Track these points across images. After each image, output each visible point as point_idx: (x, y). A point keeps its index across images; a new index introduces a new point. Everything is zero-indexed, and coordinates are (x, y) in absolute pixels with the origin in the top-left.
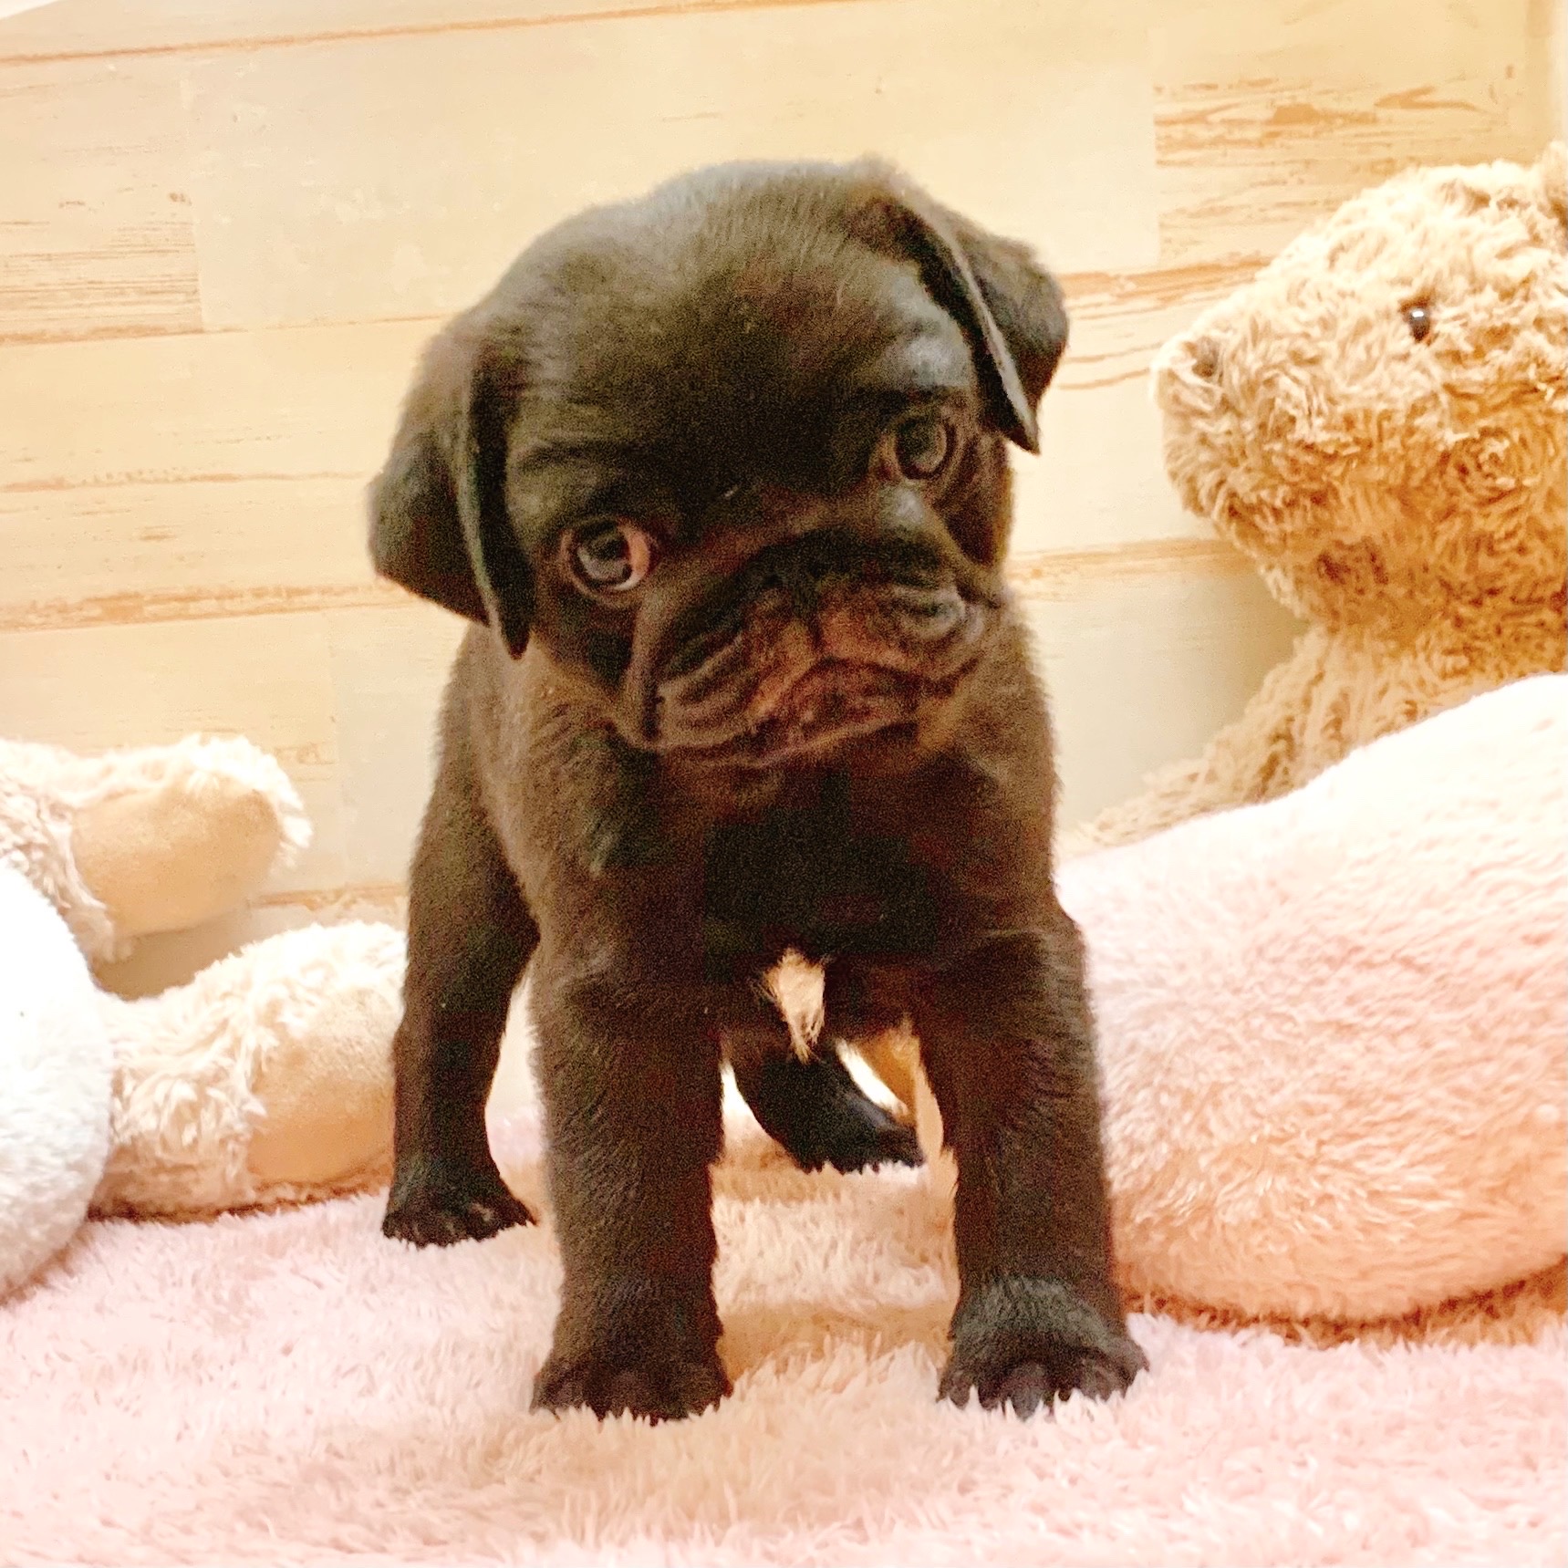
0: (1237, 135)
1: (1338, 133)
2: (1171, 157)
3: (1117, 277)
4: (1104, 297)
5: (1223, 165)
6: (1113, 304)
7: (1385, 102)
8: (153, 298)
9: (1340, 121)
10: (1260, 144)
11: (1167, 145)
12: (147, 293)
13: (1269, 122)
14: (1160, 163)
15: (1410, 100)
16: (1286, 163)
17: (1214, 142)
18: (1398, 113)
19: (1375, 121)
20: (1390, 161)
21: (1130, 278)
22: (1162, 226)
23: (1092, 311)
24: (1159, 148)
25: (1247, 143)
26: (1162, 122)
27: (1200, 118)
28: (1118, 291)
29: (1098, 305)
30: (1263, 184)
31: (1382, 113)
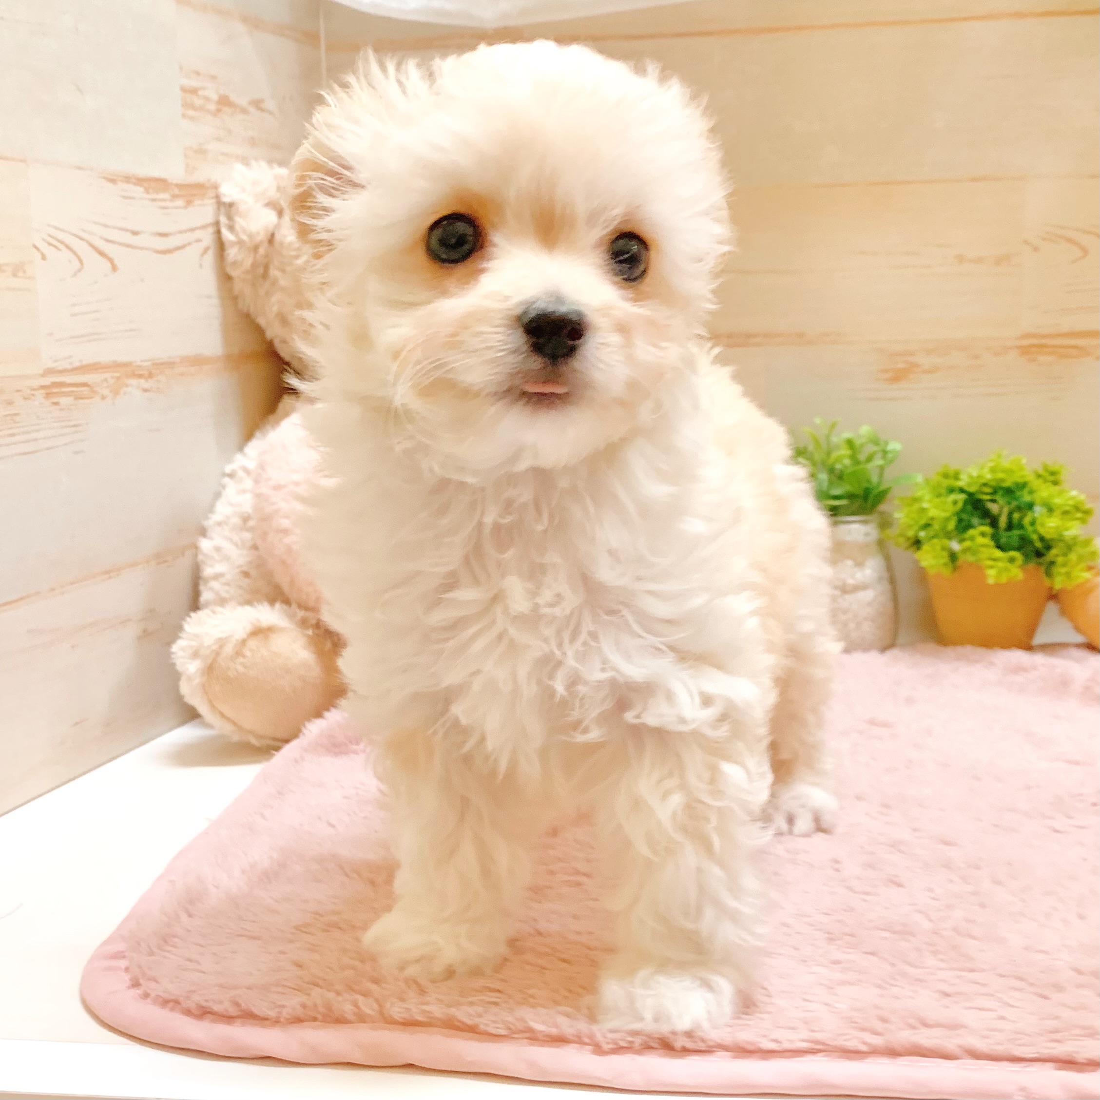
21: (177, 185)
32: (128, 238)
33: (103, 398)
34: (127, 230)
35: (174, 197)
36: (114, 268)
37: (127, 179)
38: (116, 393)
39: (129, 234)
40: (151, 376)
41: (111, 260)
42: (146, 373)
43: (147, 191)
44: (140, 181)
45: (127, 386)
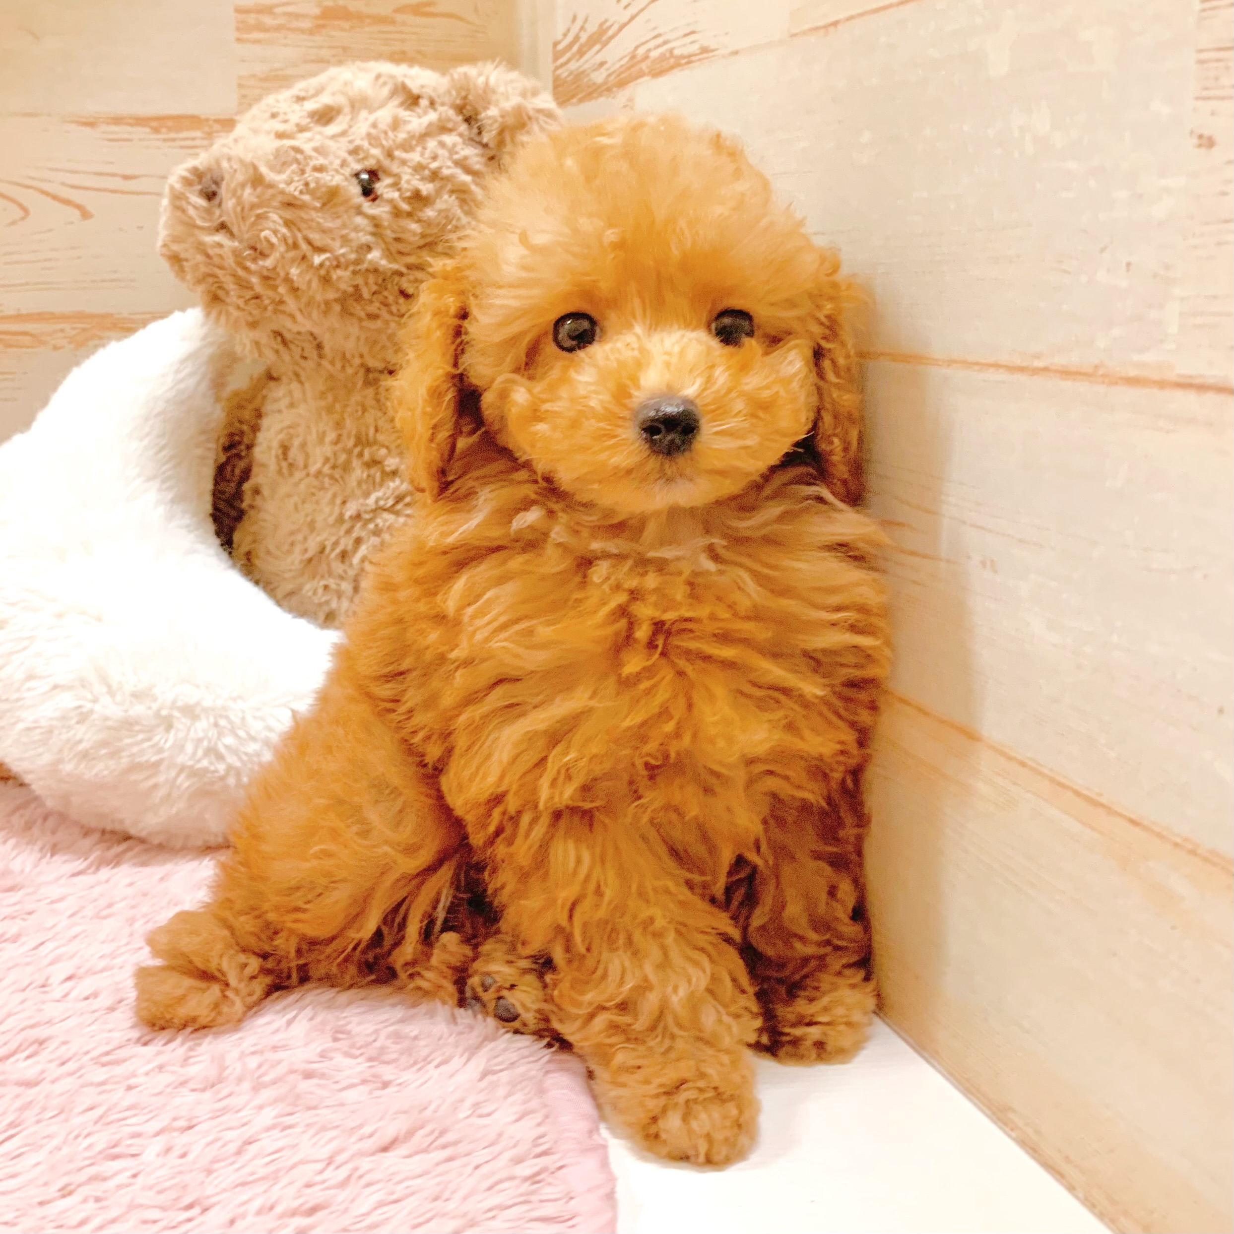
0: (295, 24)
1: (367, 29)
2: (245, 36)
3: (207, 120)
4: (198, 134)
5: (285, 45)
6: (202, 139)
7: (398, 10)
9: (368, 21)
10: (311, 32)
11: (243, 27)
13: (317, 17)
14: (239, 40)
15: (416, 10)
16: (330, 47)
17: (279, 28)
18: (411, 19)
19: (393, 22)
20: (403, 52)
22: (240, 86)
23: (189, 143)
24: (238, 29)
25: (302, 31)
26: (239, 10)
27: (268, 10)
28: (207, 129)
29: (193, 139)
30: (313, 61)
31: (399, 17)
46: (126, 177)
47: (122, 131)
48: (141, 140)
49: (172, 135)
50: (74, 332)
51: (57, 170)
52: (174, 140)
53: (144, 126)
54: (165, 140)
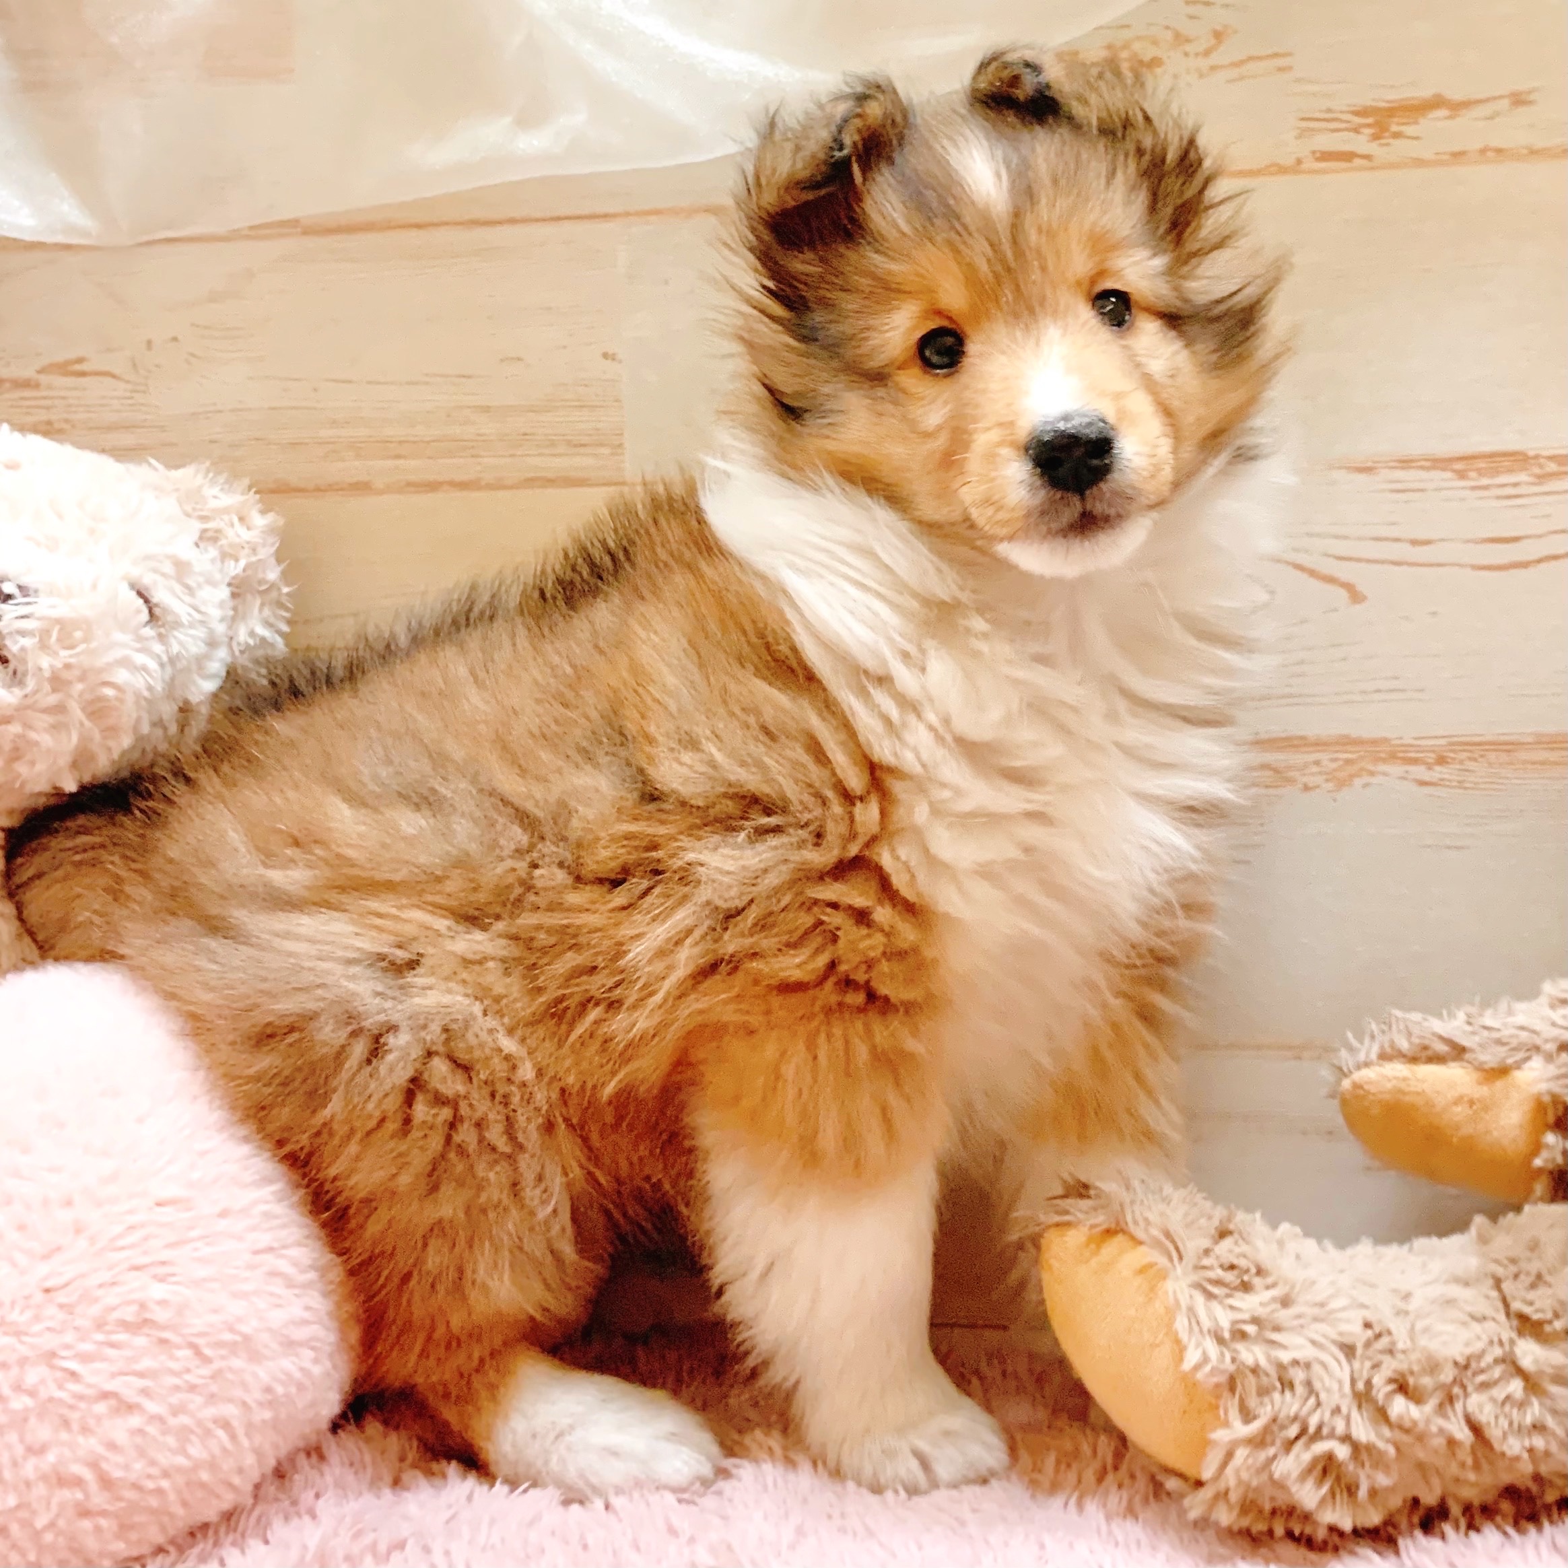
3: (1537, 457)
4: (1523, 477)
6: (1530, 484)
8: (582, 450)
12: (575, 446)
21: (1551, 458)
23: (1510, 491)
28: (1537, 471)
29: (1515, 485)
32: (1404, 551)
33: (1306, 788)
34: (1397, 540)
35: (1542, 478)
36: (1356, 596)
37: (1406, 463)
38: (1342, 784)
39: (1407, 547)
40: (1442, 761)
41: (1349, 587)
42: (1431, 758)
43: (1462, 475)
44: (1438, 463)
45: (1372, 774)
46: (1414, 542)
47: (1410, 477)
48: (1436, 490)
49: (1485, 481)
50: (1334, 765)
51: (1319, 535)
52: (1486, 488)
53: (1444, 470)
54: (1474, 488)
